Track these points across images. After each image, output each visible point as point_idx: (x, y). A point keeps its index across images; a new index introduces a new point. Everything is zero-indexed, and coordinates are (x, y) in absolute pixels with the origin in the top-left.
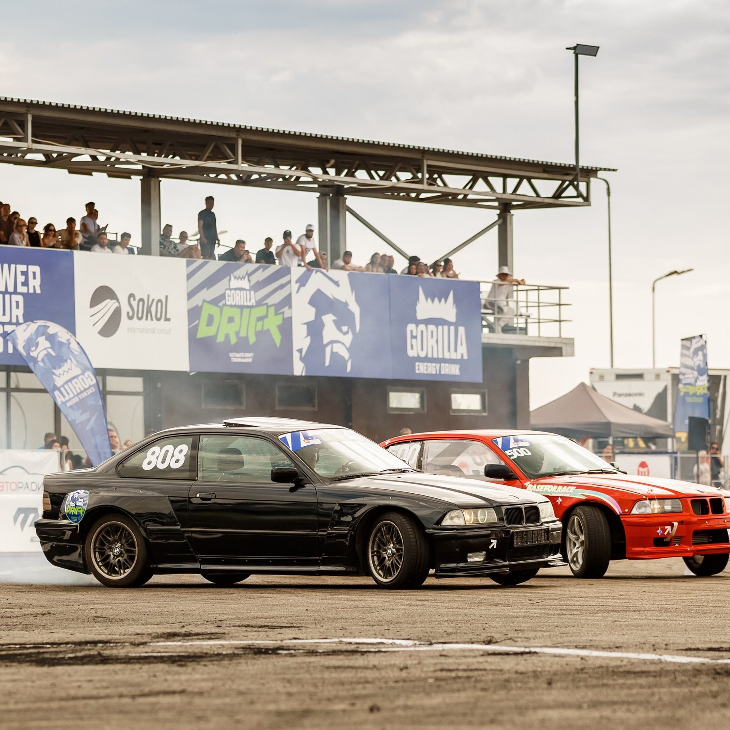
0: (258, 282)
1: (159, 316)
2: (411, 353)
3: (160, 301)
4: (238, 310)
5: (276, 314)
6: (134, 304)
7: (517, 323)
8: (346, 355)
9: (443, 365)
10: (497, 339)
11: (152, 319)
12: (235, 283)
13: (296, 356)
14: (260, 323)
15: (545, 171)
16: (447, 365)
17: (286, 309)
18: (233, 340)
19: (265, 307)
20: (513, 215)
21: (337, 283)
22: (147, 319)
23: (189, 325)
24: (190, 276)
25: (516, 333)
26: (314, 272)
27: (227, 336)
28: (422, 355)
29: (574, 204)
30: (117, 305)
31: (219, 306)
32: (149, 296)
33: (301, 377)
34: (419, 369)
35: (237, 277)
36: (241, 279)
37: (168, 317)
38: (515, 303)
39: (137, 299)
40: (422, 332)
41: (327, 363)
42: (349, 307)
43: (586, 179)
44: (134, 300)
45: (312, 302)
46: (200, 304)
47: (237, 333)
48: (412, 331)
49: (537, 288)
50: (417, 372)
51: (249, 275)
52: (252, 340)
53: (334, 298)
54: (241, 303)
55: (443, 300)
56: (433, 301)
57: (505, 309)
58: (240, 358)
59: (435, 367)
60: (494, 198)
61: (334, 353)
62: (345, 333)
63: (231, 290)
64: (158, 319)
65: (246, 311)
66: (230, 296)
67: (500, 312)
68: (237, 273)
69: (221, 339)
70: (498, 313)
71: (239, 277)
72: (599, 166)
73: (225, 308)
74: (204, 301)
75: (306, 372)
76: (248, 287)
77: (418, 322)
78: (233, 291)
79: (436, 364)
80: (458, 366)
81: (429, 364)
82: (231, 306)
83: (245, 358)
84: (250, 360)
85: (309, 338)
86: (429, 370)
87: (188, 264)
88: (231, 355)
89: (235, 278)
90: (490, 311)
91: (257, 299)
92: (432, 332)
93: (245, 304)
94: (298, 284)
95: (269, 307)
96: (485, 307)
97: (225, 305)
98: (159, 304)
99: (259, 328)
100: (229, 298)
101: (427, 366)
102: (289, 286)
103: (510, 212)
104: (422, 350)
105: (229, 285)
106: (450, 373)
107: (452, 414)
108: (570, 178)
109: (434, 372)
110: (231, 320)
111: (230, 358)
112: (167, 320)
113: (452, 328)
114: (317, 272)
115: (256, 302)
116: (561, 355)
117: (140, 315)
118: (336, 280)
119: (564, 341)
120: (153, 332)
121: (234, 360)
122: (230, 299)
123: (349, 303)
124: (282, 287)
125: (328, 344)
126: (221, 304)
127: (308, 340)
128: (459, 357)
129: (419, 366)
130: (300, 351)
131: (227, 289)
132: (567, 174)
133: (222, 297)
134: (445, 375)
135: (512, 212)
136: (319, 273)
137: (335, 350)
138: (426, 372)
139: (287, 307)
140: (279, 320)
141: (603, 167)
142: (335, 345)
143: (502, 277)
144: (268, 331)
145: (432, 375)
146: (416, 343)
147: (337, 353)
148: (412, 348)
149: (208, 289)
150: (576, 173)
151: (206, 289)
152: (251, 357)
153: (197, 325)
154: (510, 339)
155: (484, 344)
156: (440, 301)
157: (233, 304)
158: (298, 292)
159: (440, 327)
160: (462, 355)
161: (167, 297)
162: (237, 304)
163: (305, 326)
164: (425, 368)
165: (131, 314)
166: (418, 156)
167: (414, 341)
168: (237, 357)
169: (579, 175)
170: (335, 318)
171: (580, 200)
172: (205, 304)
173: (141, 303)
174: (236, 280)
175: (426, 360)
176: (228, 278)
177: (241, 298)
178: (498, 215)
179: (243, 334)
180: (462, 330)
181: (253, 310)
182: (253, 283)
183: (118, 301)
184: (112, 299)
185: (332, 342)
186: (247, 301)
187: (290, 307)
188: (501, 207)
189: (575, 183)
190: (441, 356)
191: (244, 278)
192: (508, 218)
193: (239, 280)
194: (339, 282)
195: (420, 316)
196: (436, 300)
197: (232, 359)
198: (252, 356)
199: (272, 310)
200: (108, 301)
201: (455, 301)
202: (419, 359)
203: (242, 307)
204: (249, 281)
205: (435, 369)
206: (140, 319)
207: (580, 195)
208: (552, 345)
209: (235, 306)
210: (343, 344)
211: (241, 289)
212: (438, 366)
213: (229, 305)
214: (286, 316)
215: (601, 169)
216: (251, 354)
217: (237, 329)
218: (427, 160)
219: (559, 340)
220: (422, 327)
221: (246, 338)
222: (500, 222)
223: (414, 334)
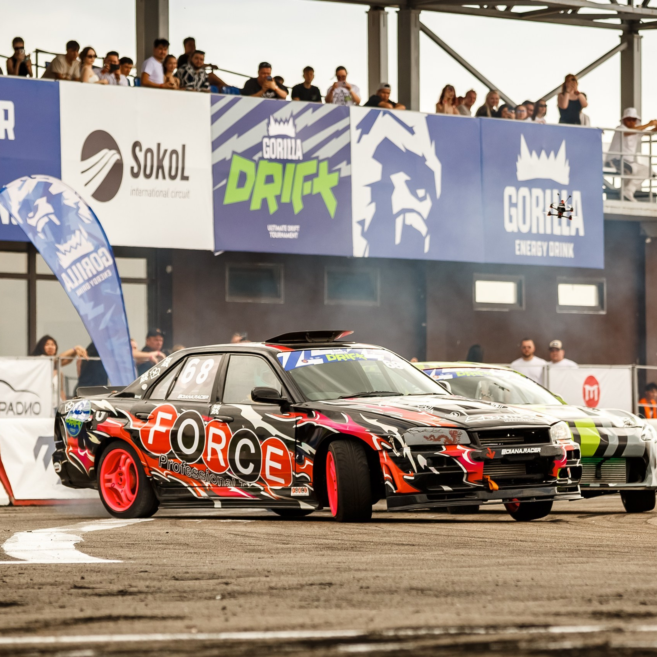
0: (306, 128)
1: (173, 173)
2: (510, 227)
3: (174, 152)
4: (279, 166)
5: (330, 171)
6: (141, 156)
7: (650, 187)
8: (423, 229)
9: (551, 243)
10: (624, 208)
11: (164, 177)
12: (275, 129)
13: (357, 230)
14: (309, 184)
16: (557, 244)
17: (343, 165)
18: (273, 207)
19: (315, 162)
20: (642, 37)
21: (411, 130)
22: (157, 177)
23: (214, 185)
24: (215, 118)
25: (649, 201)
26: (381, 114)
27: (265, 202)
28: (525, 229)
30: (117, 157)
31: (254, 161)
32: (159, 145)
33: (363, 258)
34: (519, 250)
35: (279, 119)
36: (284, 123)
37: (186, 174)
38: (648, 159)
39: (144, 149)
40: (524, 198)
41: (398, 240)
42: (427, 163)
44: (141, 150)
45: (377, 156)
46: (228, 158)
47: (278, 198)
48: (510, 197)
50: (518, 253)
51: (295, 117)
52: (298, 207)
53: (407, 150)
54: (284, 156)
55: (552, 154)
56: (539, 155)
57: (635, 167)
58: (282, 232)
59: (542, 247)
60: (615, 12)
61: (407, 226)
62: (422, 199)
63: (270, 137)
64: (173, 178)
65: (290, 167)
66: (269, 146)
67: (628, 172)
68: (278, 115)
69: (256, 205)
70: (625, 173)
71: (281, 120)
73: (262, 163)
74: (234, 153)
75: (370, 252)
76: (292, 134)
77: (518, 185)
78: (273, 140)
79: (543, 243)
80: (571, 246)
81: (534, 243)
82: (270, 160)
83: (288, 232)
84: (295, 235)
85: (373, 205)
86: (534, 250)
87: (213, 102)
88: (270, 228)
89: (276, 121)
90: (613, 170)
91: (305, 151)
92: (537, 198)
93: (290, 158)
94: (359, 131)
95: (320, 162)
96: (608, 165)
97: (262, 158)
98: (174, 156)
99: (307, 191)
100: (268, 148)
101: (530, 245)
102: (347, 133)
103: (637, 33)
104: (524, 222)
105: (268, 130)
106: (561, 256)
107: (559, 311)
109: (540, 254)
110: (270, 179)
111: (268, 232)
112: (185, 178)
113: (564, 193)
114: (384, 113)
115: (304, 155)
117: (148, 172)
118: (410, 125)
120: (166, 195)
121: (273, 235)
122: (270, 150)
123: (427, 157)
124: (337, 134)
125: (399, 214)
126: (256, 158)
127: (373, 207)
128: (573, 233)
129: (519, 245)
130: (362, 223)
131: (265, 137)
133: (259, 147)
134: (554, 258)
135: (641, 32)
136: (387, 116)
137: (408, 222)
138: (529, 254)
139: (345, 163)
140: (334, 179)
142: (408, 215)
143: (629, 123)
144: (319, 195)
145: (536, 257)
146: (516, 213)
147: (411, 226)
148: (511, 221)
149: (239, 136)
151: (236, 136)
152: (296, 231)
153: (225, 187)
154: (641, 209)
155: (606, 215)
156: (548, 155)
157: (273, 157)
158: (359, 141)
159: (548, 192)
160: (577, 230)
161: (184, 146)
162: (278, 158)
163: (369, 189)
164: (528, 248)
165: (136, 170)
167: (513, 210)
168: (277, 231)
170: (408, 178)
172: (235, 157)
173: (149, 155)
174: (277, 124)
175: (529, 236)
176: (266, 121)
177: (283, 149)
178: (620, 36)
179: (285, 199)
180: (577, 195)
181: (300, 166)
182: (299, 128)
183: (119, 152)
184: (110, 149)
185: (404, 211)
186: (291, 153)
187: (349, 162)
188: (625, 26)
190: (549, 232)
191: (287, 121)
192: (636, 40)
193: (282, 123)
194: (415, 129)
195: (522, 175)
196: (543, 154)
197: (270, 233)
198: (298, 230)
199: (324, 166)
200: (105, 151)
201: (568, 156)
202: (520, 235)
203: (284, 162)
204: (295, 125)
205: (540, 249)
206: (148, 176)
209: (276, 160)
210: (419, 214)
211: (284, 137)
212: (545, 245)
213: (267, 159)
214: (343, 174)
216: (297, 227)
217: (278, 193)
220: (524, 191)
221: (290, 205)
222: (624, 46)
223: (514, 201)
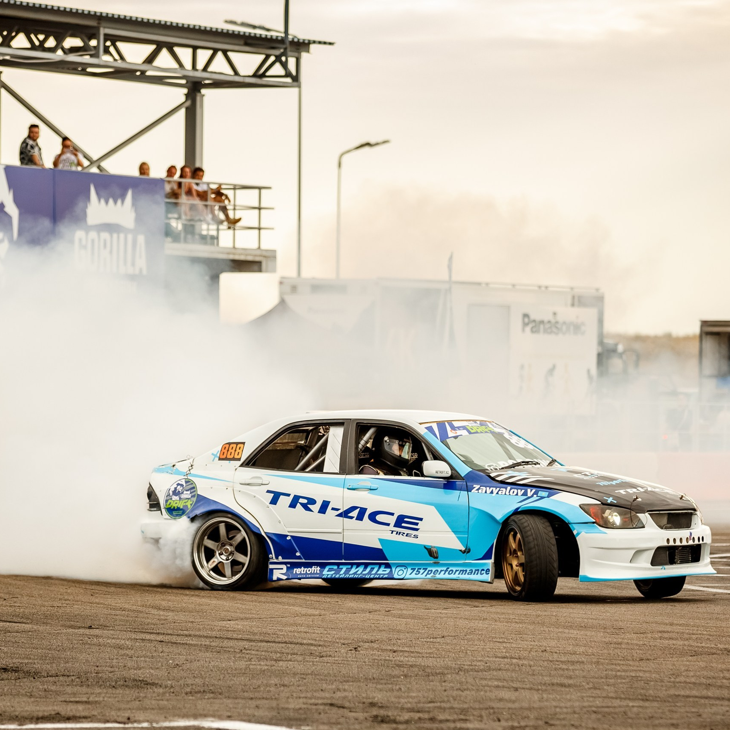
7: (208, 231)
10: (184, 250)
15: (246, 44)
20: (204, 95)
25: (206, 243)
29: (281, 84)
40: (93, 241)
42: (6, 209)
43: (296, 54)
48: (80, 240)
49: (232, 187)
56: (107, 202)
60: (180, 75)
72: (312, 38)
77: (88, 229)
90: (175, 216)
92: (105, 241)
103: (200, 92)
104: (93, 263)
108: (278, 52)
113: (130, 237)
116: (260, 270)
119: (264, 253)
128: (137, 272)
132: (273, 48)
135: (203, 91)
141: (317, 39)
146: (86, 254)
148: (80, 261)
150: (284, 46)
154: (199, 251)
155: (167, 256)
156: (115, 202)
159: (115, 235)
160: (141, 269)
166: (92, 23)
167: (83, 251)
169: (288, 49)
171: (289, 80)
178: (185, 94)
180: (141, 239)
188: (189, 86)
189: (283, 59)
192: (198, 99)
195: (92, 220)
196: (111, 201)
201: (134, 204)
207: (288, 74)
208: (250, 258)
215: (314, 42)
218: (105, 27)
219: (258, 252)
220: (93, 234)
222: (188, 103)
223: (84, 242)
